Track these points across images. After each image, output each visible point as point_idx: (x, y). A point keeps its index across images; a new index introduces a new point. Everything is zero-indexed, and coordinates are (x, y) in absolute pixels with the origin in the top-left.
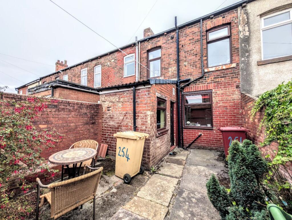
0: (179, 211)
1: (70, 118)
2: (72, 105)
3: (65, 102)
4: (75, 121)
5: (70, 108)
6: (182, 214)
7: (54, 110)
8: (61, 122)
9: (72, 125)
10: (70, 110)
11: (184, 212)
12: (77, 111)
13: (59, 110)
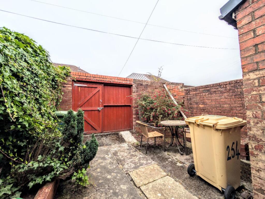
0: (127, 188)
1: (222, 99)
2: (223, 86)
3: (216, 85)
4: (229, 102)
5: (222, 90)
6: (123, 188)
7: (207, 94)
8: (214, 103)
9: (225, 106)
10: (222, 92)
11: (123, 190)
12: (231, 91)
13: (211, 93)
